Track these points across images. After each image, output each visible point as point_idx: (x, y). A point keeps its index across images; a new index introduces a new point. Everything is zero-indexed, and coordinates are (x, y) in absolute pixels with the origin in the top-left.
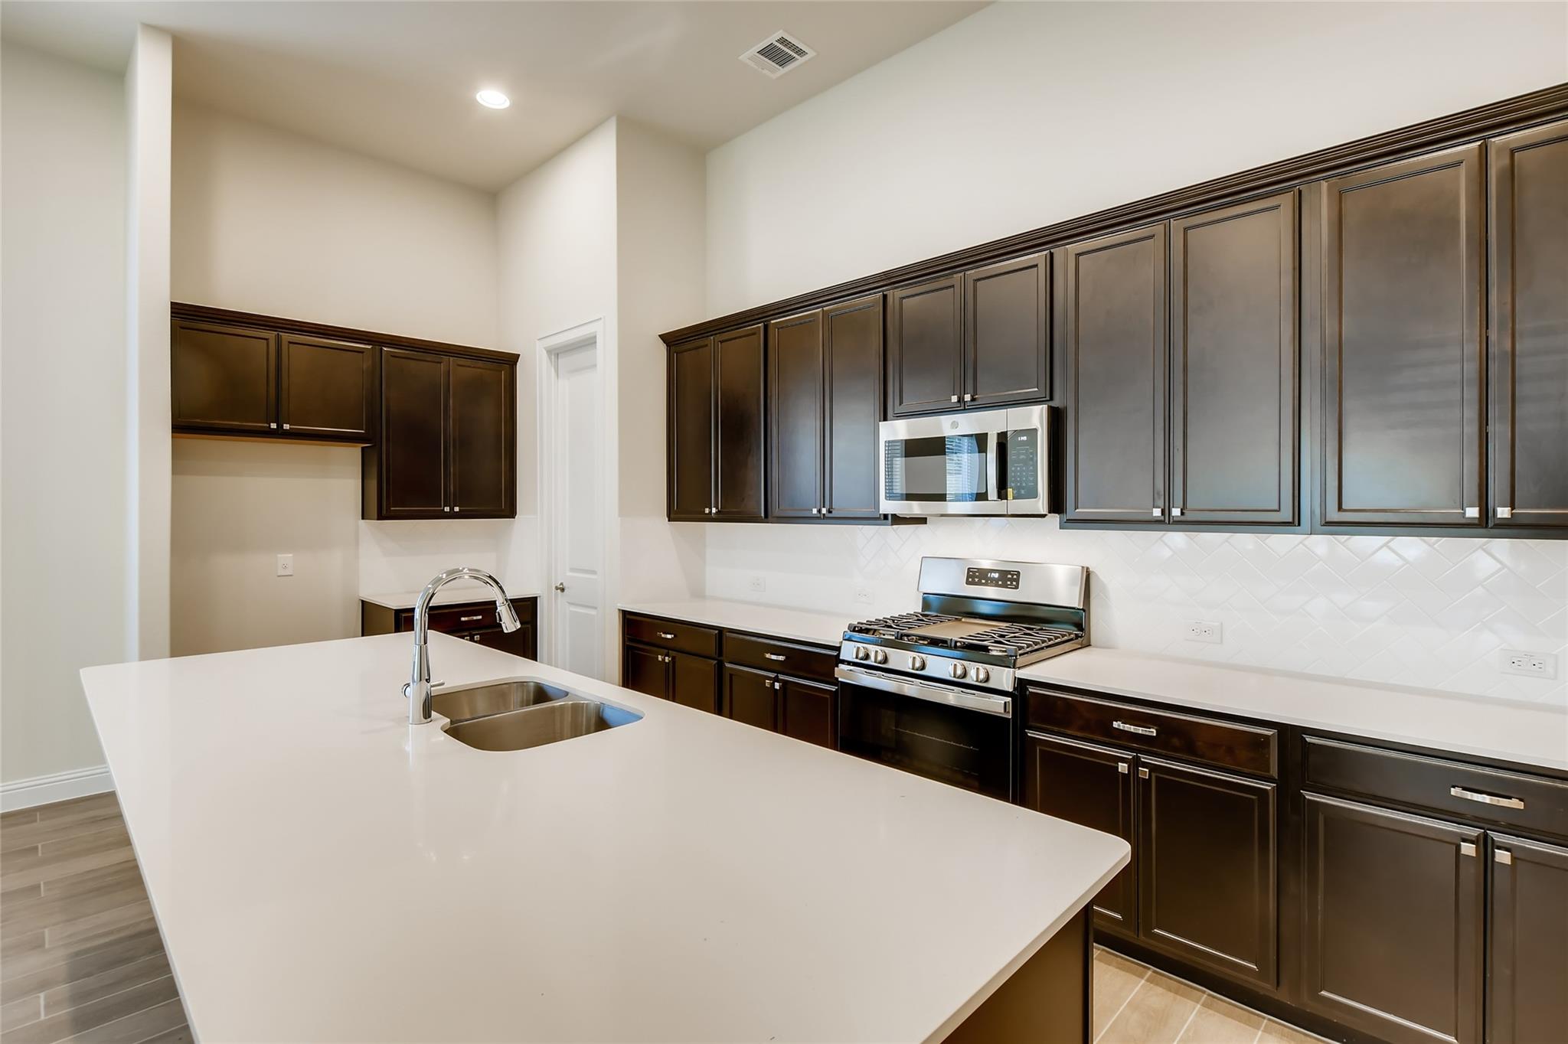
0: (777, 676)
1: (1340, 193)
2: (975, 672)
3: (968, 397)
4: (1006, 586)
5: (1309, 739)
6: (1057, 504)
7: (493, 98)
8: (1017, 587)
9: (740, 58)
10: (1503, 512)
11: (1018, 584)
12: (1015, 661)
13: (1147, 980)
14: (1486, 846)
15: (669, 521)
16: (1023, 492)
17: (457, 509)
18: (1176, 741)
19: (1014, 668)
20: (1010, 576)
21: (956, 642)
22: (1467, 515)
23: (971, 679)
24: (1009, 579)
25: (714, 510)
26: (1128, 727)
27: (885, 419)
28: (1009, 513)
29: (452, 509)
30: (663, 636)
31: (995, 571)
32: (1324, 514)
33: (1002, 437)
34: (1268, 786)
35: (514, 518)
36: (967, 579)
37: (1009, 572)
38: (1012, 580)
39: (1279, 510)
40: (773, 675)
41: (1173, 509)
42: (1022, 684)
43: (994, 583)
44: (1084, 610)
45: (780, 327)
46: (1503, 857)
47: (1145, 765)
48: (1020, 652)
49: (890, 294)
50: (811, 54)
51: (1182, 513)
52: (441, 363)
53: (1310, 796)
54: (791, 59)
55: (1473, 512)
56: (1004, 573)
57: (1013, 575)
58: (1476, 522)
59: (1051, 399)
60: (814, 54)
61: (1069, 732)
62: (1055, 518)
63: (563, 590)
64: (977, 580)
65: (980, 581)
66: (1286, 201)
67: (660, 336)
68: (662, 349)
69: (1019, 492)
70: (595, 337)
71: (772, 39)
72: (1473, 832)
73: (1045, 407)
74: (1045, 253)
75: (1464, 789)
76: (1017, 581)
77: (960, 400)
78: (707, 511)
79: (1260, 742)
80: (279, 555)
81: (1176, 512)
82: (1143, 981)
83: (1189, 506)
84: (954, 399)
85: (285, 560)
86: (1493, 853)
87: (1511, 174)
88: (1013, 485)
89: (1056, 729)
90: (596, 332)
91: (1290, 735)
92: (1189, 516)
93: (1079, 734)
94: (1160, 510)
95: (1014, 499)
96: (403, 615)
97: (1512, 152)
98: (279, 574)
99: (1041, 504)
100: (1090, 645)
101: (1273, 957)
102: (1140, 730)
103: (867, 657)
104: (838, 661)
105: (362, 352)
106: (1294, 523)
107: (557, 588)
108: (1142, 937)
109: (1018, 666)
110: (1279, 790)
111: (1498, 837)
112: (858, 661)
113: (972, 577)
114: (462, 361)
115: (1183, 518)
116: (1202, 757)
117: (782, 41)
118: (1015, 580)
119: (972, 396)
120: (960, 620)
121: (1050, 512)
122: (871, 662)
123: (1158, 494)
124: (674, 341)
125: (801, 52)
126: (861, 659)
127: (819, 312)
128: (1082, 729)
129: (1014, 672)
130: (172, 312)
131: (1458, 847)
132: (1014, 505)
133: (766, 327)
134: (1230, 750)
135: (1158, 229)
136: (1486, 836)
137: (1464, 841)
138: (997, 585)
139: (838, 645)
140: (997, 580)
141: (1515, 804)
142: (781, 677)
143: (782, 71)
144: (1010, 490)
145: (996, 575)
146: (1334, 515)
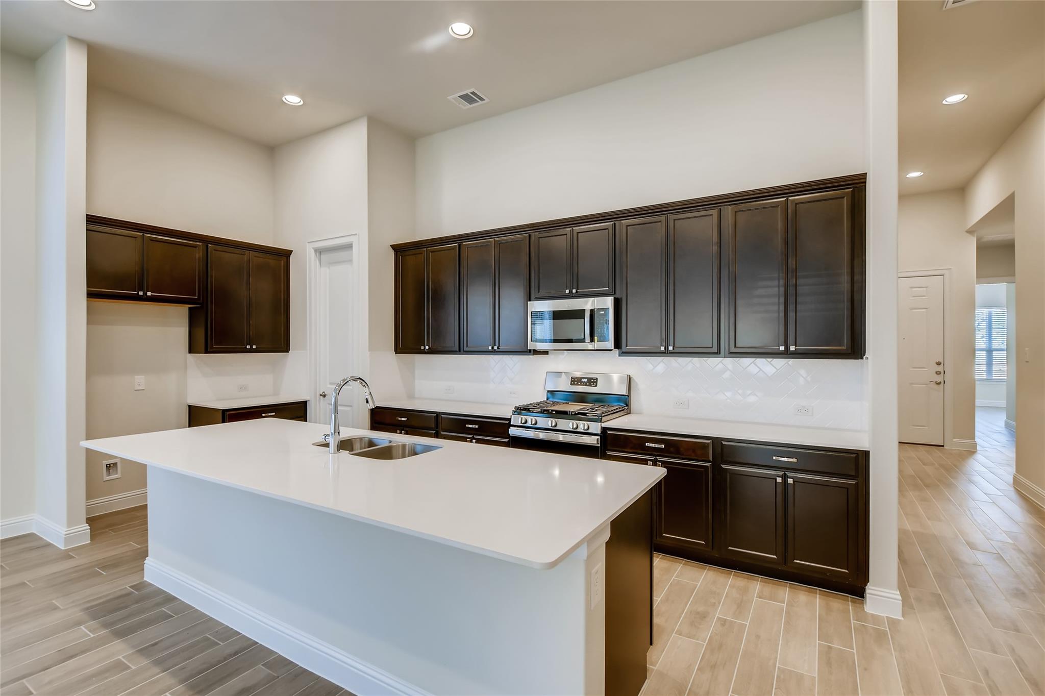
0: (473, 437)
1: (736, 212)
2: (582, 426)
3: (574, 291)
4: (591, 386)
5: (724, 443)
6: (617, 345)
7: (293, 99)
8: (596, 386)
9: (449, 98)
10: (792, 348)
11: (597, 384)
12: (601, 419)
13: (660, 558)
14: (785, 477)
15: (396, 353)
16: (602, 339)
17: (254, 347)
18: (672, 449)
19: (601, 422)
20: (592, 380)
21: (572, 412)
22: (780, 349)
23: (581, 429)
24: (592, 382)
25: (427, 347)
26: (653, 445)
27: (530, 300)
28: (595, 349)
29: (251, 347)
30: (399, 419)
31: (585, 378)
32: (729, 349)
33: (592, 311)
34: (708, 464)
35: (288, 352)
36: (571, 383)
37: (592, 378)
38: (594, 382)
39: (712, 347)
40: (471, 436)
41: (670, 347)
42: (604, 430)
43: (585, 384)
44: (628, 396)
45: (468, 246)
46: (790, 481)
47: (659, 461)
48: (603, 415)
49: (533, 235)
50: (487, 100)
51: (673, 349)
52: (244, 255)
53: (724, 466)
54: (475, 101)
55: (782, 348)
56: (589, 379)
57: (594, 380)
58: (784, 352)
59: (615, 294)
60: (489, 101)
61: (626, 450)
62: (617, 351)
63: (324, 396)
64: (576, 383)
65: (577, 383)
66: (715, 212)
67: (391, 245)
68: (392, 254)
69: (600, 339)
70: (352, 244)
71: (468, 92)
72: (781, 473)
73: (613, 297)
74: (612, 223)
75: (778, 457)
76: (596, 383)
77: (571, 292)
78: (422, 348)
79: (705, 446)
80: (136, 377)
81: (671, 348)
82: (658, 559)
83: (676, 345)
84: (567, 291)
85: (140, 380)
86: (787, 480)
87: (795, 212)
88: (597, 335)
89: (620, 449)
90: (352, 242)
91: (716, 441)
92: (676, 350)
93: (631, 451)
94: (664, 347)
95: (598, 342)
96: (228, 413)
97: (796, 204)
98: (135, 389)
99: (610, 344)
100: (630, 413)
101: (711, 537)
102: (657, 446)
103: (526, 422)
104: (510, 425)
105: (196, 247)
106: (717, 353)
107: (321, 395)
108: (658, 539)
109: (603, 421)
110: (712, 466)
111: (789, 474)
112: (521, 424)
113: (574, 381)
114: (257, 254)
115: (673, 351)
116: (683, 455)
117: (473, 93)
118: (595, 382)
119: (576, 291)
120: (568, 403)
121: (615, 348)
122: (529, 424)
123: (663, 340)
124: (399, 250)
125: (482, 99)
126: (523, 424)
127: (492, 241)
128: (631, 448)
129: (601, 424)
130: (87, 221)
131: (776, 479)
132: (597, 345)
133: (459, 246)
134: (694, 451)
135: (663, 218)
136: (785, 473)
137: (778, 477)
138: (586, 385)
139: (510, 417)
140: (586, 383)
141: (794, 460)
142: (475, 437)
143: (469, 106)
144: (596, 338)
145: (586, 380)
146: (733, 350)
